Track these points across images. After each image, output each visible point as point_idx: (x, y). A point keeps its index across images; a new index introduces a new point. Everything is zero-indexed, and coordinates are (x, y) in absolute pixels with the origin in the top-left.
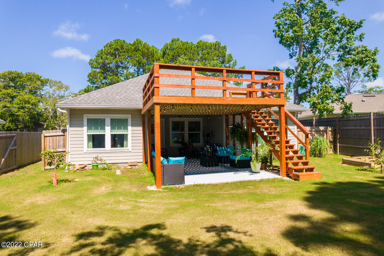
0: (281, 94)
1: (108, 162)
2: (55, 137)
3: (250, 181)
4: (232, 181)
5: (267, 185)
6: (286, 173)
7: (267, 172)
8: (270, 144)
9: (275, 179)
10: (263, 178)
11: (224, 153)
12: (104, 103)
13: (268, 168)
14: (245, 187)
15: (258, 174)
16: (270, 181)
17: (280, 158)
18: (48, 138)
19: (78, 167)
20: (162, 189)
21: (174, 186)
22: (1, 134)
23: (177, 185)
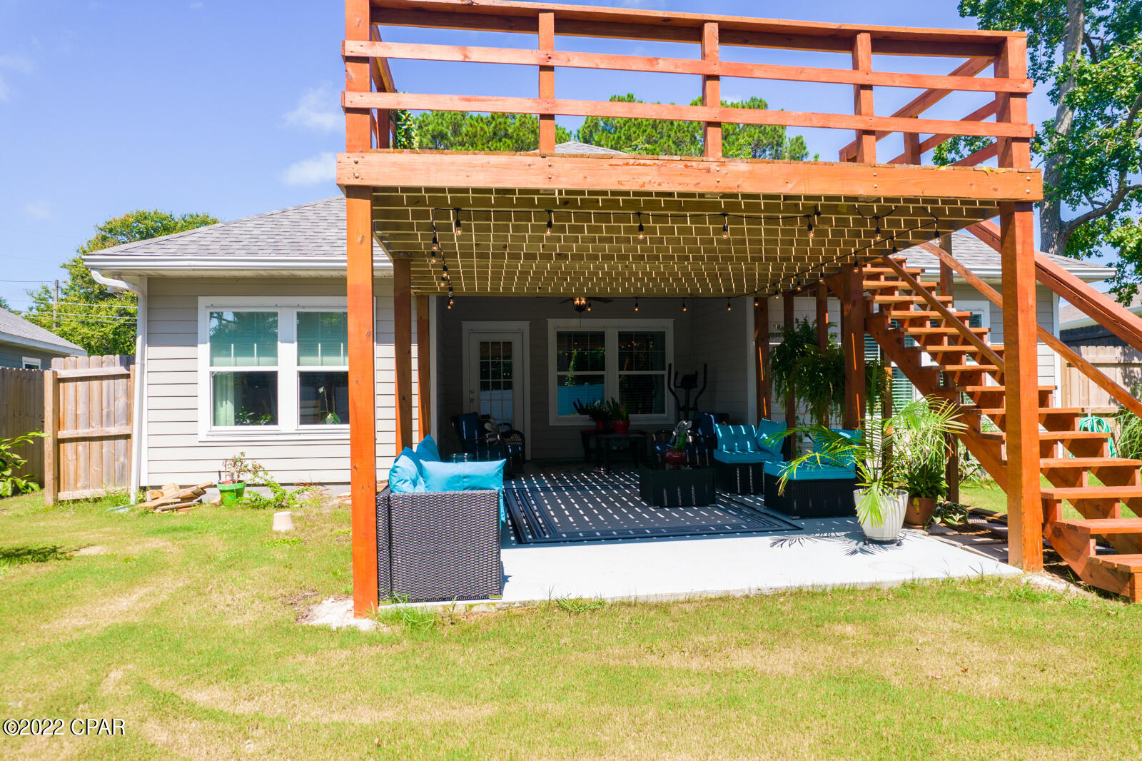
0: (1015, 145)
1: (279, 478)
2: (95, 384)
3: (850, 591)
4: (754, 587)
5: (940, 617)
6: (1041, 550)
7: (935, 542)
8: (951, 407)
9: (981, 580)
10: (916, 576)
11: (744, 449)
12: (270, 251)
13: (938, 520)
14: (814, 629)
15: (891, 553)
16: (955, 594)
17: (1006, 475)
18: (71, 385)
19: (170, 494)
20: (376, 623)
21: (445, 607)
23: (462, 603)
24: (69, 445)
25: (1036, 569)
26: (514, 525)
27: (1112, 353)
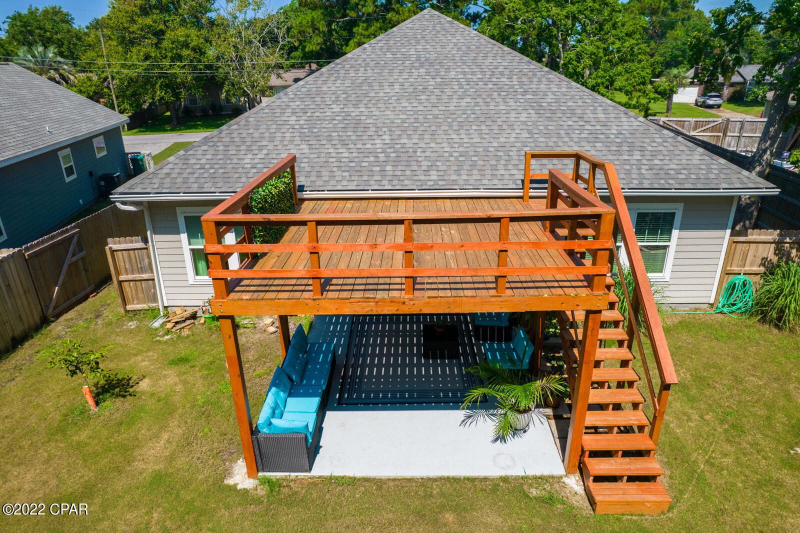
2: (132, 252)
18: (120, 254)
19: (180, 314)
20: (257, 482)
21: (286, 476)
22: (38, 244)
23: (293, 474)
24: (125, 283)
25: (574, 473)
26: (344, 378)
27: (771, 234)
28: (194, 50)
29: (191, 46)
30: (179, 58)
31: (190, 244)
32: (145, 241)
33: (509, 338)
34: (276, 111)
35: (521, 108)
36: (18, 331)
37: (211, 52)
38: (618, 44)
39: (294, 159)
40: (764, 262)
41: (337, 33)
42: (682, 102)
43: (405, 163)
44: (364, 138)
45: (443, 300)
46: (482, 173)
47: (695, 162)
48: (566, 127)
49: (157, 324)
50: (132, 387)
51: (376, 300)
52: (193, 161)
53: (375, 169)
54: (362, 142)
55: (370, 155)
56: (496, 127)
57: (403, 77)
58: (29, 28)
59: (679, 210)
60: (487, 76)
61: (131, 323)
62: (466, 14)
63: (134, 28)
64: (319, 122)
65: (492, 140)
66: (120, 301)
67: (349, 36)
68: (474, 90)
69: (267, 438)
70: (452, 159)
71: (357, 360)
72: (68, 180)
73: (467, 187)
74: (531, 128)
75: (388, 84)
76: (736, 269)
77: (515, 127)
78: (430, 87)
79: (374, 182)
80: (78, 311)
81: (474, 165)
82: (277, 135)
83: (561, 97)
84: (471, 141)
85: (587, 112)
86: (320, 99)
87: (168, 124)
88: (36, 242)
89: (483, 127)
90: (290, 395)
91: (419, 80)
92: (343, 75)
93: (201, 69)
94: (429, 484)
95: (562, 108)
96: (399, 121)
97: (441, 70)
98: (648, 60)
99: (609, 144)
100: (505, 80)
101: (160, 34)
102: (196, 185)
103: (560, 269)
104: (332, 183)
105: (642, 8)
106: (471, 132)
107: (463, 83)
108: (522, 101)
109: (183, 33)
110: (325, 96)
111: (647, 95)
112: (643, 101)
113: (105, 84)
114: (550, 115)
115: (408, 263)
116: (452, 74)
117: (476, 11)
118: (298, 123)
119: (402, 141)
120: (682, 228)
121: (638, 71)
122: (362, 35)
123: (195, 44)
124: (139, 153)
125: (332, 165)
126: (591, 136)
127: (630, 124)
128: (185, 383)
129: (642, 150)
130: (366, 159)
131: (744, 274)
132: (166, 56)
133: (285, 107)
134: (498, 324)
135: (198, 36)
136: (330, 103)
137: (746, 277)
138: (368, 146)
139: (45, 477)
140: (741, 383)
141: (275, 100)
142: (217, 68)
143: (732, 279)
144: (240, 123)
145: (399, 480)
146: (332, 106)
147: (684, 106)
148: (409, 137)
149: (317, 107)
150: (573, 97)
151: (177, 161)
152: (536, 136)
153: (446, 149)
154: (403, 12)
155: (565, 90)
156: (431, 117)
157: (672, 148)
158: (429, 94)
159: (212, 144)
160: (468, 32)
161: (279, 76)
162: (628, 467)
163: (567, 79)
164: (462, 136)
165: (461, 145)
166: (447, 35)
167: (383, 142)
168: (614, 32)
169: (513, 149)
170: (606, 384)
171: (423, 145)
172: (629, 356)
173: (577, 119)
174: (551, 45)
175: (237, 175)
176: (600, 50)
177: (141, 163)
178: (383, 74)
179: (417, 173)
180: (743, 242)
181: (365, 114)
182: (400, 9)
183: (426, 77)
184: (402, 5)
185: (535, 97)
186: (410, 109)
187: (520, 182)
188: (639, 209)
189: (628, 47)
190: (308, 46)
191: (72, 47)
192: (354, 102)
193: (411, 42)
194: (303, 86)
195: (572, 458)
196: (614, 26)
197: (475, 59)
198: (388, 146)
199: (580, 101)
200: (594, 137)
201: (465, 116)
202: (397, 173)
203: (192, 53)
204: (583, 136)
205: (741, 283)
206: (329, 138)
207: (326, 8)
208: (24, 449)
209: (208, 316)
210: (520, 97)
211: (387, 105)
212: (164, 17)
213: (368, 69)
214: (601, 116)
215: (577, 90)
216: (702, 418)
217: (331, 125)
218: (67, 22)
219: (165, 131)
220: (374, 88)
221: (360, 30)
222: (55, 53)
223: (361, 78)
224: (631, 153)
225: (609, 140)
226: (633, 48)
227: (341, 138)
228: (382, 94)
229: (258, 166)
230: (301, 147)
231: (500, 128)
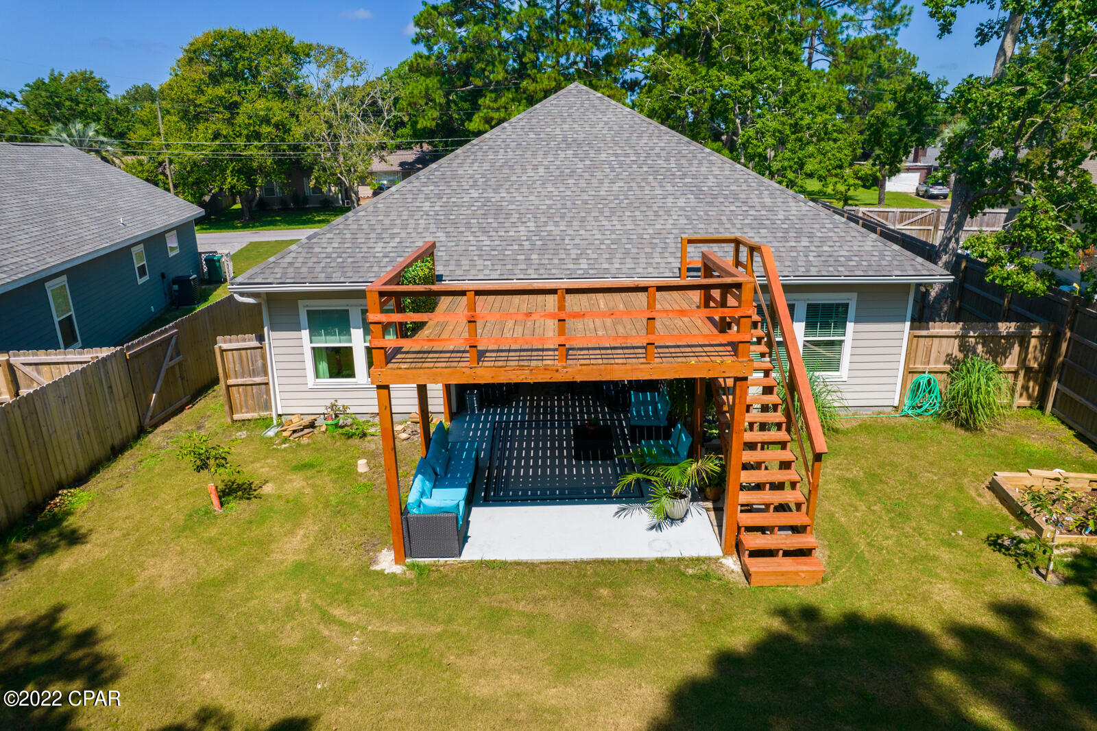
0: (741, 345)
2: (243, 352)
6: (735, 546)
18: (230, 353)
19: (296, 423)
20: (405, 568)
21: (435, 561)
22: (138, 344)
23: (442, 560)
24: (234, 388)
25: (731, 554)
26: (488, 478)
27: (953, 328)
28: (276, 126)
29: (273, 121)
30: (258, 136)
31: (311, 342)
32: (261, 338)
33: (668, 436)
34: (407, 196)
35: (679, 193)
36: (117, 441)
37: (298, 132)
38: (807, 119)
39: (433, 245)
40: (949, 359)
41: (456, 105)
42: (899, 191)
43: (552, 251)
44: (506, 225)
45: (594, 367)
46: (636, 261)
47: (867, 248)
48: (728, 213)
49: (271, 433)
50: (255, 490)
51: (531, 368)
52: (317, 250)
53: (519, 257)
54: (504, 229)
55: (514, 243)
56: (652, 213)
57: (549, 160)
58: (56, 99)
59: (852, 299)
60: (641, 159)
61: (240, 433)
62: (621, 81)
63: (202, 100)
64: (456, 208)
65: (647, 227)
66: (227, 408)
67: (472, 109)
68: (627, 173)
69: (418, 519)
70: (603, 247)
71: (502, 463)
72: (141, 281)
73: (620, 276)
74: (690, 213)
75: (532, 167)
76: (919, 367)
77: (672, 213)
78: (578, 170)
79: (518, 271)
80: (174, 423)
81: (627, 253)
82: (409, 222)
83: (724, 180)
84: (624, 228)
85: (751, 196)
86: (456, 184)
87: (238, 219)
88: (136, 341)
89: (637, 213)
90: (435, 486)
91: (566, 163)
92: (481, 157)
93: (284, 151)
94: (583, 566)
95: (724, 192)
96: (545, 207)
97: (590, 152)
98: (845, 139)
99: (774, 231)
100: (662, 162)
101: (233, 107)
102: (323, 275)
103: (706, 336)
104: (473, 272)
105: (839, 75)
106: (624, 218)
107: (615, 166)
108: (681, 185)
109: (263, 106)
110: (462, 180)
111: (845, 181)
112: (841, 188)
113: (160, 170)
114: (711, 200)
115: (562, 332)
116: (603, 156)
117: (634, 78)
118: (432, 209)
119: (548, 228)
120: (856, 321)
121: (833, 152)
122: (489, 107)
123: (279, 118)
124: (216, 252)
125: (472, 253)
126: (755, 222)
127: (799, 209)
128: (313, 486)
129: (811, 236)
130: (509, 248)
131: (929, 372)
132: (241, 134)
133: (417, 192)
134: (656, 423)
135: (282, 110)
136: (468, 188)
137: (931, 376)
138: (512, 234)
139: (182, 566)
140: (916, 477)
141: (405, 185)
142: (304, 150)
143: (917, 377)
144: (368, 210)
145: (552, 563)
146: (470, 191)
147: (900, 198)
148: (556, 224)
149: (454, 192)
150: (736, 181)
151: (300, 250)
152: (695, 222)
153: (596, 237)
154: (541, 79)
155: (728, 173)
156: (580, 202)
157: (843, 234)
158: (577, 178)
159: (338, 232)
160: (620, 110)
161: (382, 159)
162: (783, 541)
163: (731, 161)
164: (615, 223)
165: (613, 232)
166: (597, 113)
167: (527, 229)
168: (802, 105)
169: (670, 236)
170: (763, 465)
171: (572, 233)
172: (787, 438)
173: (740, 204)
174: (726, 120)
175: (368, 265)
176: (786, 127)
177: (218, 264)
178: (526, 156)
179: (565, 262)
180: (925, 337)
181: (506, 199)
182: (538, 76)
183: (574, 159)
184: (539, 71)
185: (696, 181)
186: (557, 194)
187: (677, 271)
188: (808, 300)
189: (820, 124)
190: (420, 122)
191: (111, 122)
192: (494, 187)
193: (556, 120)
194: (436, 170)
195: (728, 537)
196: (803, 98)
197: (628, 140)
198: (533, 234)
199: (744, 184)
200: (759, 224)
201: (617, 201)
202: (543, 262)
203: (274, 130)
204: (746, 221)
205: (926, 381)
206: (468, 226)
207: (443, 74)
208: (154, 544)
209: (330, 422)
210: (679, 181)
211: (531, 190)
212: (239, 86)
213: (509, 150)
214: (767, 200)
215: (742, 173)
216: (869, 508)
217: (469, 212)
218: (100, 91)
219: (234, 228)
220: (516, 171)
221: (487, 102)
222: (96, 131)
223: (501, 161)
224: (798, 240)
225: (775, 226)
226: (826, 124)
227: (481, 225)
228: (524, 178)
229: (391, 255)
230: (438, 234)
231: (656, 215)
